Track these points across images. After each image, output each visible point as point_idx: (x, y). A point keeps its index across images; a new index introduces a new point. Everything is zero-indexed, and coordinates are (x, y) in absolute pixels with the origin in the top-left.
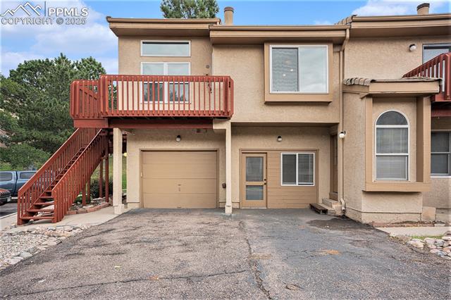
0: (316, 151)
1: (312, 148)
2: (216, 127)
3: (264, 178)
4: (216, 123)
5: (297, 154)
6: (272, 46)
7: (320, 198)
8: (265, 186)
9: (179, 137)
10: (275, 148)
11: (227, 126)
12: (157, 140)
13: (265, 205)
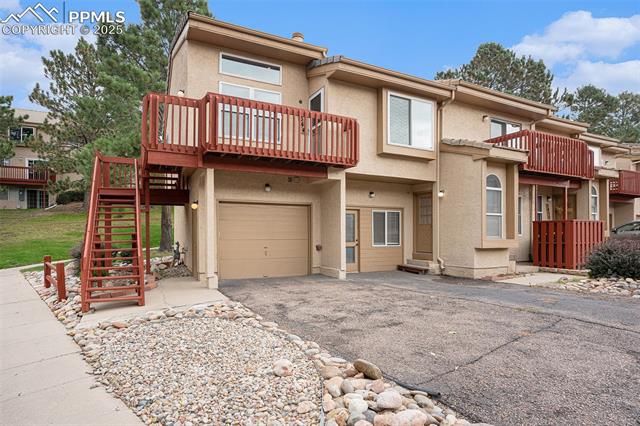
0: (402, 209)
1: (398, 206)
2: (332, 176)
3: (356, 238)
4: (331, 172)
5: (386, 212)
6: (390, 93)
7: (405, 259)
8: (356, 248)
9: (267, 185)
10: (367, 205)
11: (341, 176)
12: (239, 188)
13: (356, 268)
